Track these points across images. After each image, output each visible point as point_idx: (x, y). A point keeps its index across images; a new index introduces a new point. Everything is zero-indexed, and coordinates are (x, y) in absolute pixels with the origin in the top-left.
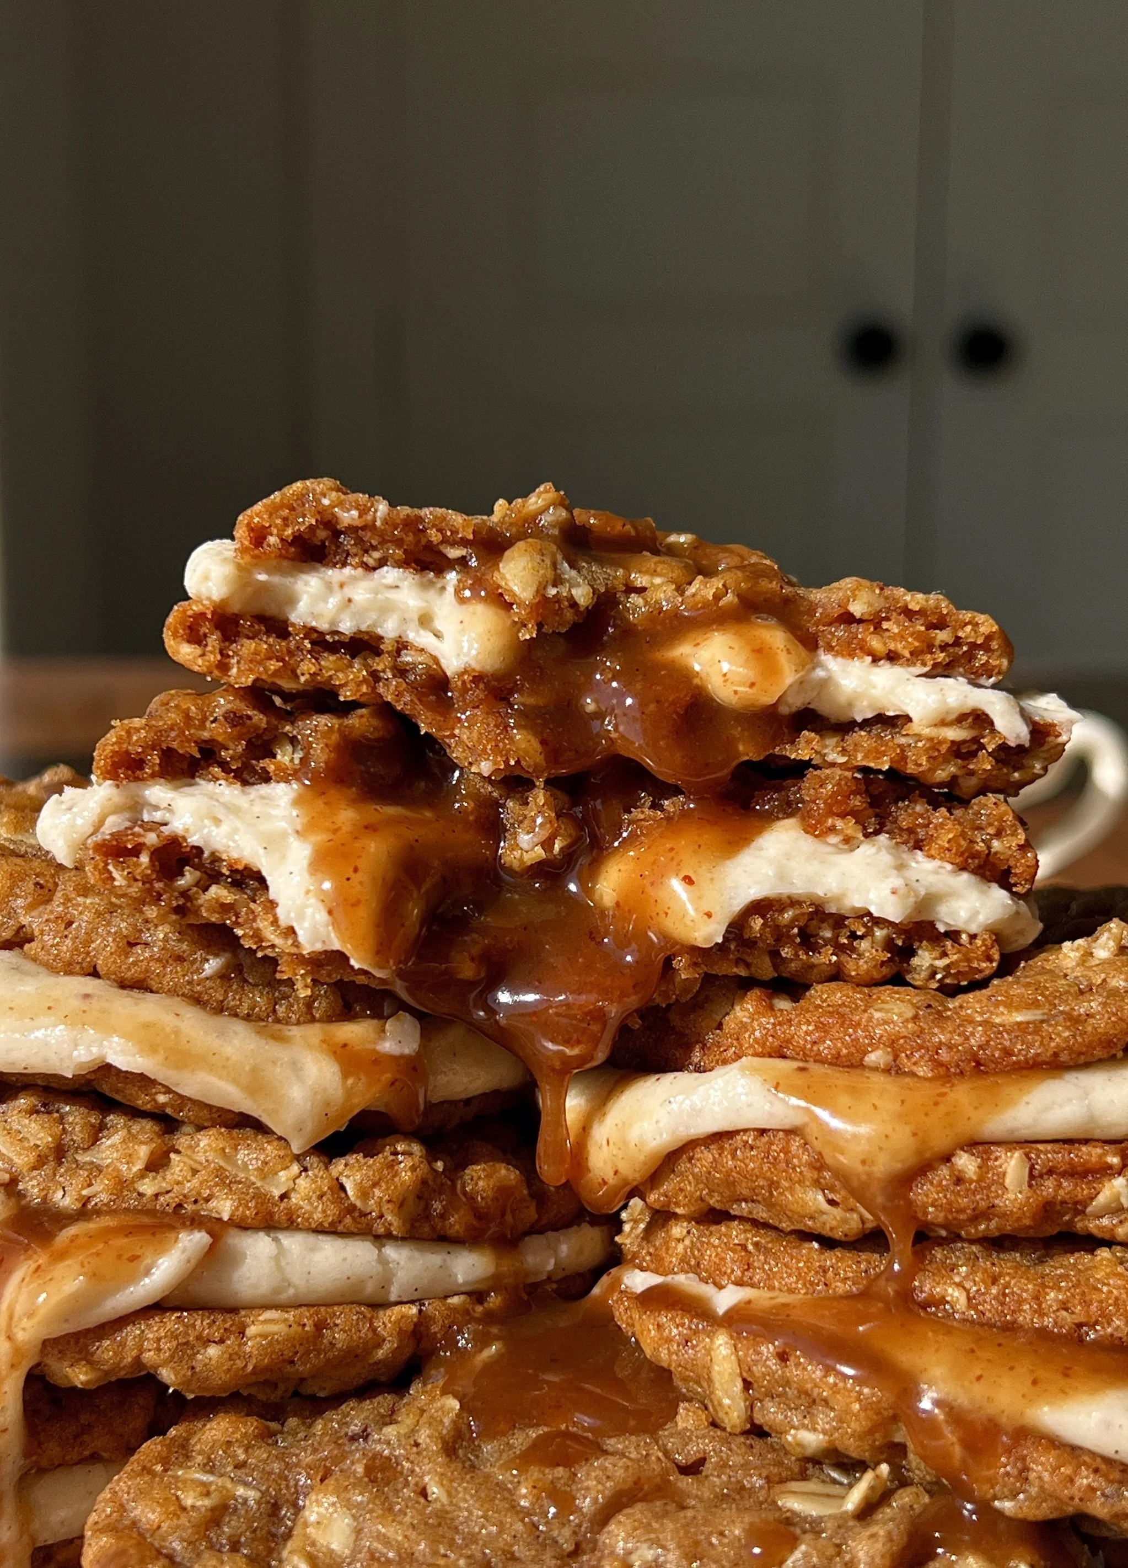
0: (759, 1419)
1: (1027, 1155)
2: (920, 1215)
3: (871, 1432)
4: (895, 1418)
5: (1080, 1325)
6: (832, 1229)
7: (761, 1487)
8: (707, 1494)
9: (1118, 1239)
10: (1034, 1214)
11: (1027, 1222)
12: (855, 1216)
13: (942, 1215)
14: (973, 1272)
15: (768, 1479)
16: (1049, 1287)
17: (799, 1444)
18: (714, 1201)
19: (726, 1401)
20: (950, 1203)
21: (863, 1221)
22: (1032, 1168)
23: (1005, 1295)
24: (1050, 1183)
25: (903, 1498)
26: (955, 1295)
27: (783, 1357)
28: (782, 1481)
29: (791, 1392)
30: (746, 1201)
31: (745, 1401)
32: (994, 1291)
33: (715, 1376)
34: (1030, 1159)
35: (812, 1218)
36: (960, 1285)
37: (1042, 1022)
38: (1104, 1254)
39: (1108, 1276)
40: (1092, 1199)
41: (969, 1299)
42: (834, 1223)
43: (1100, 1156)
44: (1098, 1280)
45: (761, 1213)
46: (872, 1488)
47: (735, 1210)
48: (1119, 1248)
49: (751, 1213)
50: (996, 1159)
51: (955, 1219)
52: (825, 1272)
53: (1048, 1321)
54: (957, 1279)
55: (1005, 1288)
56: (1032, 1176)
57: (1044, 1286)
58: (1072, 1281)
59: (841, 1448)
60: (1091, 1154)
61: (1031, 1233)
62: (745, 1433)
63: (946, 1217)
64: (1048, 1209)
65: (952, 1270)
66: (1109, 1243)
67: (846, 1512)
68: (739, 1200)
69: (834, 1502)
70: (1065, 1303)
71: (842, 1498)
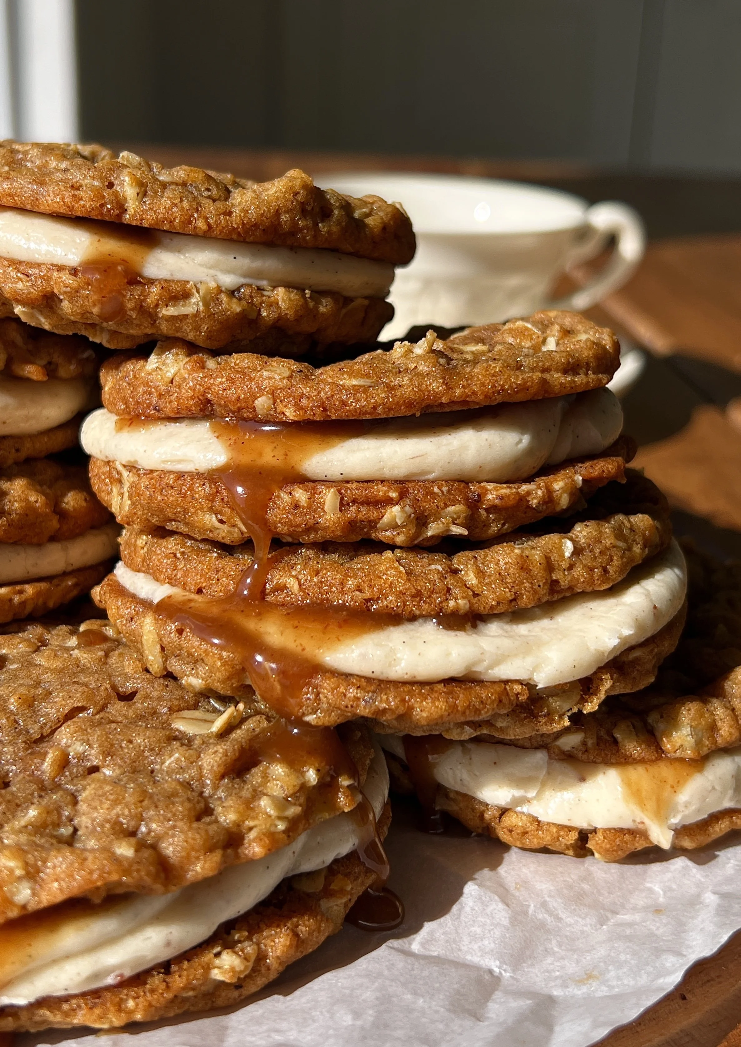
0: (171, 669)
1: (339, 491)
2: (273, 528)
3: (229, 678)
4: (243, 670)
5: (367, 600)
6: (223, 538)
7: (165, 714)
8: (131, 714)
9: (398, 544)
10: (343, 528)
11: (339, 533)
12: (236, 530)
13: (286, 528)
14: (304, 569)
15: (170, 709)
16: (350, 577)
17: (191, 685)
18: (154, 520)
19: (150, 658)
20: (291, 521)
21: (242, 533)
22: (342, 500)
23: (322, 582)
24: (353, 509)
25: (250, 724)
26: (293, 584)
27: (180, 631)
28: (180, 710)
29: (185, 654)
30: (175, 521)
31: (163, 657)
32: (315, 579)
33: (144, 642)
34: (341, 493)
35: (211, 531)
36: (296, 577)
37: (369, 386)
38: (388, 554)
39: (387, 569)
40: (379, 519)
41: (300, 585)
42: (224, 535)
43: (385, 492)
44: (381, 572)
45: (182, 528)
46: (231, 717)
47: (170, 526)
48: (398, 550)
49: (177, 528)
50: (319, 493)
51: (294, 531)
52: (218, 572)
53: (348, 598)
54: (294, 573)
55: (322, 578)
56: (342, 504)
57: (347, 576)
58: (365, 572)
59: (214, 688)
60: (380, 490)
61: (343, 540)
62: (163, 677)
63: (288, 529)
64: (352, 525)
65: (292, 568)
66: (392, 547)
67: (212, 732)
68: (171, 520)
69: (207, 725)
70: (359, 587)
71: (212, 722)
